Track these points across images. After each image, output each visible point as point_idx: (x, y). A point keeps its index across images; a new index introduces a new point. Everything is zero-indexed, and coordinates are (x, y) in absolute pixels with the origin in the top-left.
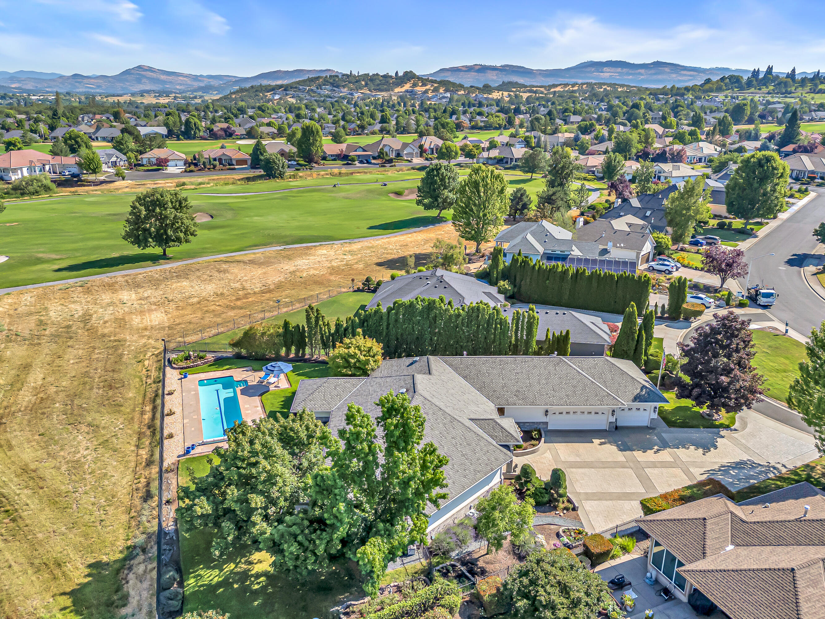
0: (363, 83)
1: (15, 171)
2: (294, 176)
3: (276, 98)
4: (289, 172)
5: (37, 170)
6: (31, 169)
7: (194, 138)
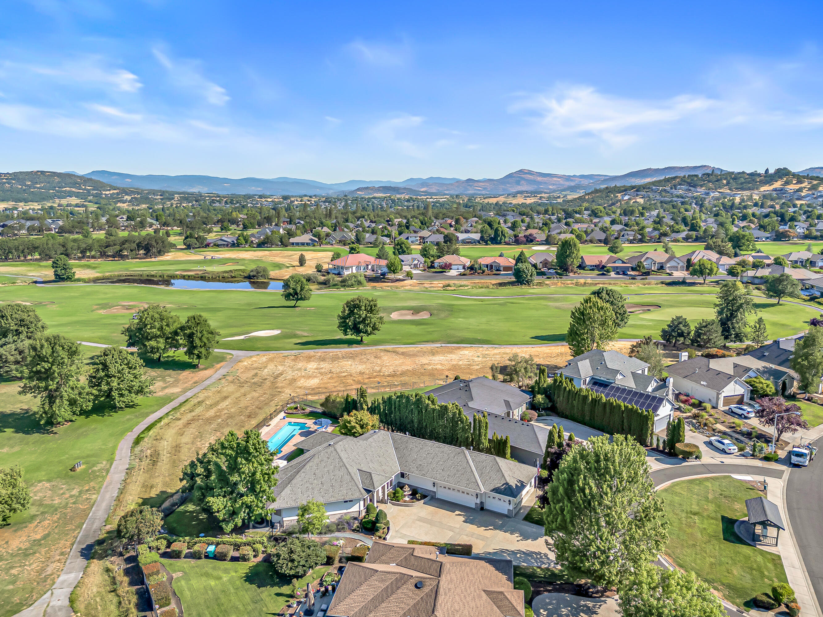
0: (725, 182)
1: (347, 268)
2: (540, 284)
3: (625, 198)
4: (537, 279)
5: (362, 268)
6: (358, 268)
7: (500, 243)
